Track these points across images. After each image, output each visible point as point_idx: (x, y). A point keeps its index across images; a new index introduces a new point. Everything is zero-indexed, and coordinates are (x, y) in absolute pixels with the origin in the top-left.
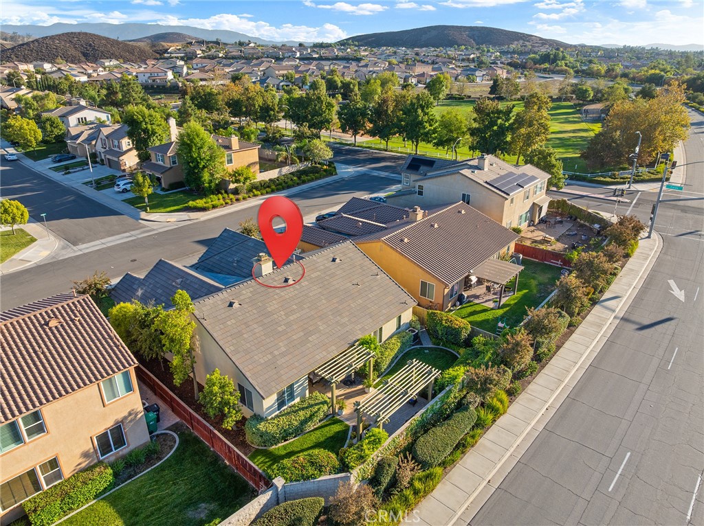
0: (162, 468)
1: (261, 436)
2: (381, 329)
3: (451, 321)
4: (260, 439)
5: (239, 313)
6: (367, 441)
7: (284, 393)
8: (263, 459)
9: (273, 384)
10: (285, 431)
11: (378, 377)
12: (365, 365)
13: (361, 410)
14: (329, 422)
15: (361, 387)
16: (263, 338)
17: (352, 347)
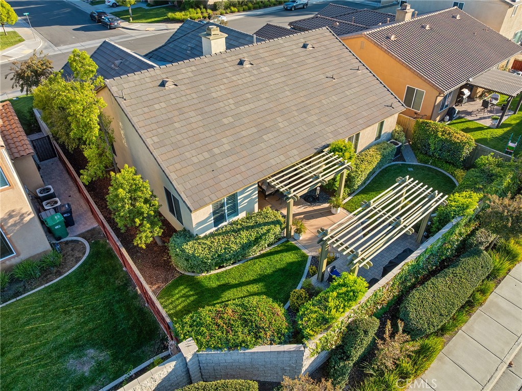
0: (57, 288)
1: (187, 260)
2: (358, 135)
3: (449, 133)
4: (185, 263)
5: (173, 96)
6: (335, 294)
7: (222, 205)
8: (186, 290)
9: (207, 192)
10: (219, 256)
11: (349, 195)
12: (334, 179)
13: (329, 243)
14: (282, 248)
15: (326, 205)
16: (201, 130)
17: (319, 153)
